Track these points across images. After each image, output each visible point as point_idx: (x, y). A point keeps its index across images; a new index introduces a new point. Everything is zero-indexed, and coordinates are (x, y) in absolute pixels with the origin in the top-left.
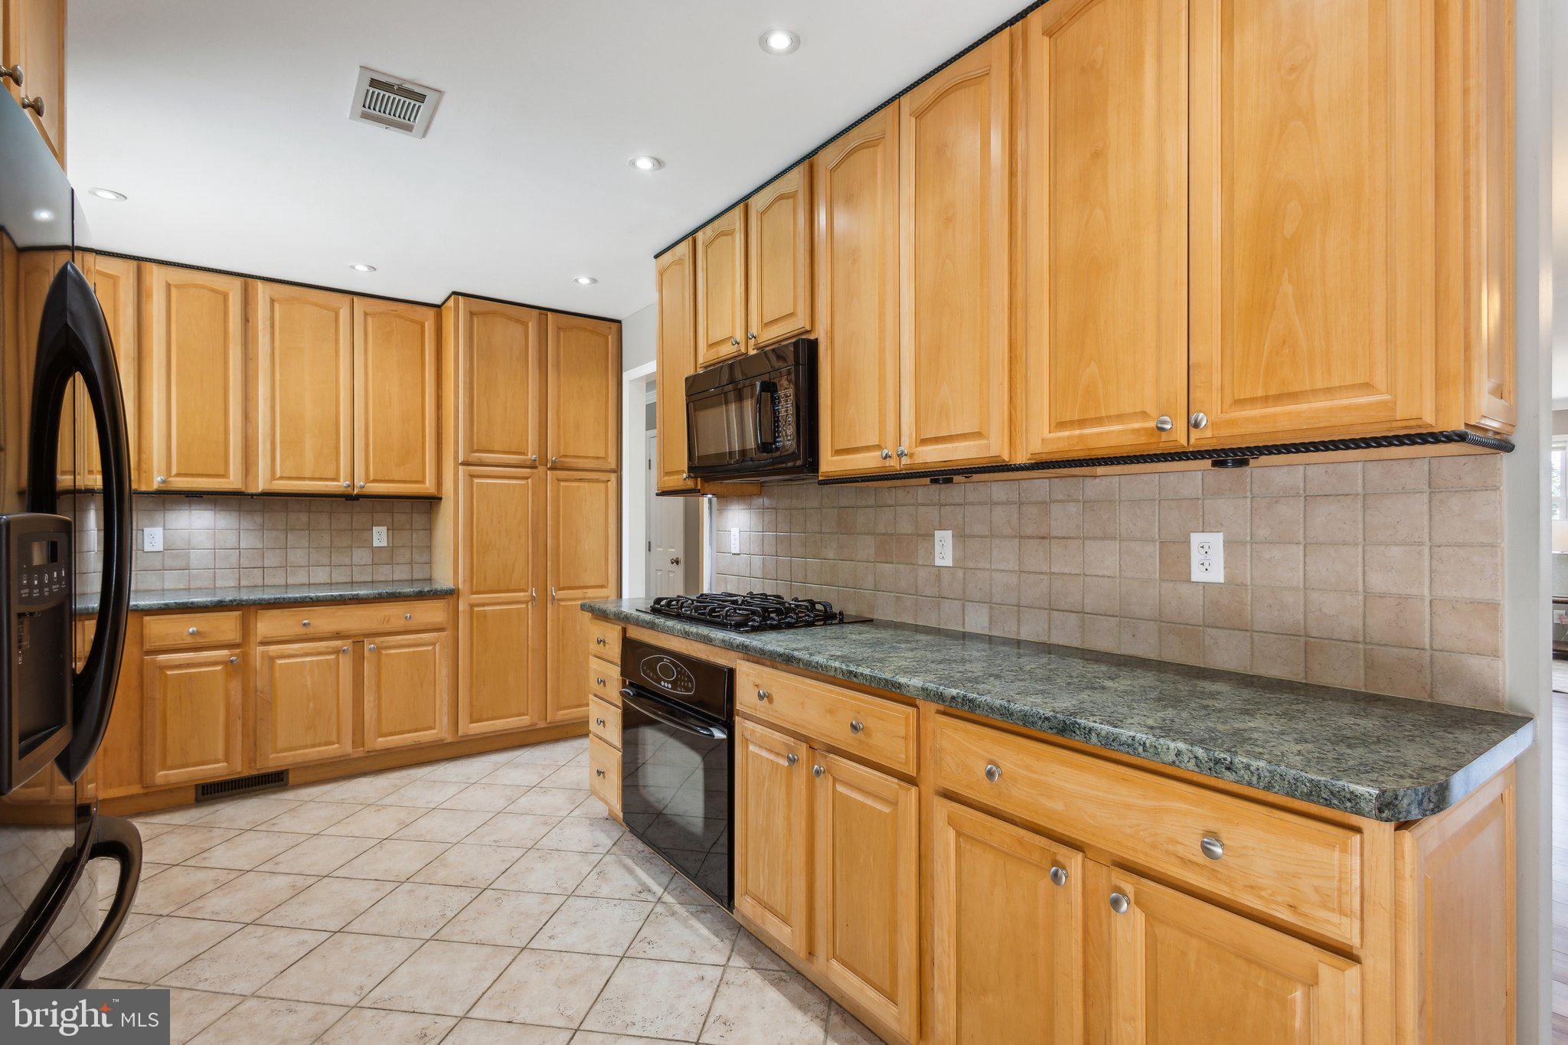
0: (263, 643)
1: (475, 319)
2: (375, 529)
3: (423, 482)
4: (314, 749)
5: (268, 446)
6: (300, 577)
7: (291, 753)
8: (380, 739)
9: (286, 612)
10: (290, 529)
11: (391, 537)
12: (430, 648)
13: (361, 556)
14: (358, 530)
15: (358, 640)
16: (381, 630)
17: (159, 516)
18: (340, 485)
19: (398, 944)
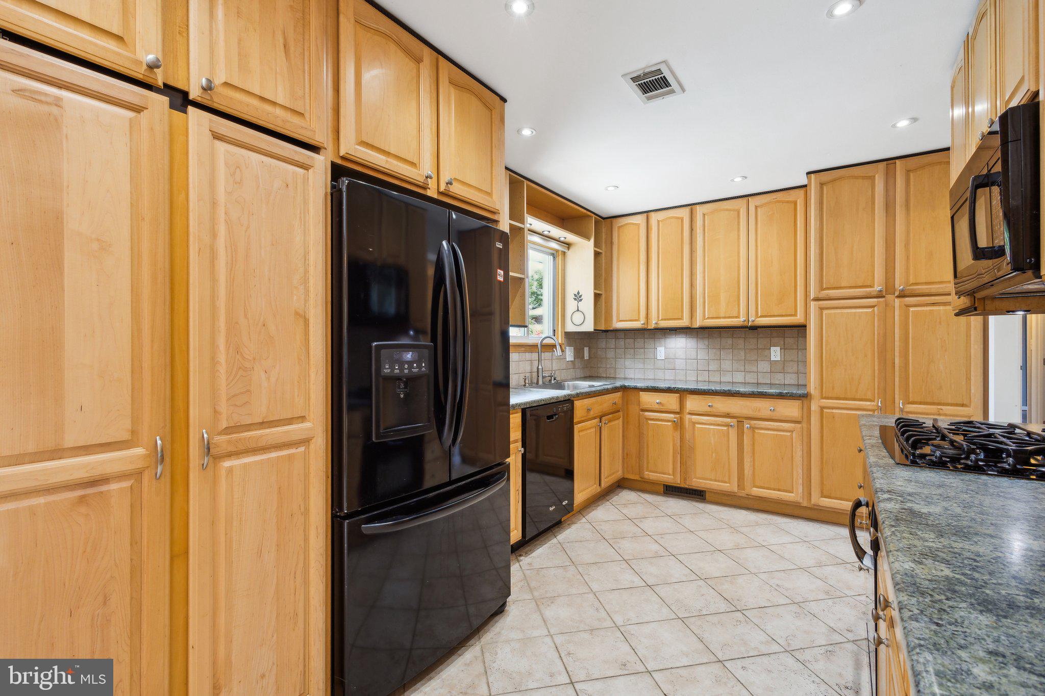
0: (690, 414)
1: (825, 187)
2: (772, 349)
3: (795, 315)
4: (716, 483)
5: (702, 300)
6: (727, 378)
7: (704, 481)
8: (754, 489)
9: (701, 397)
10: (723, 349)
11: (783, 355)
12: (789, 434)
13: (764, 366)
14: (761, 349)
15: (740, 420)
16: (755, 416)
17: (663, 341)
18: (740, 321)
19: (665, 610)
